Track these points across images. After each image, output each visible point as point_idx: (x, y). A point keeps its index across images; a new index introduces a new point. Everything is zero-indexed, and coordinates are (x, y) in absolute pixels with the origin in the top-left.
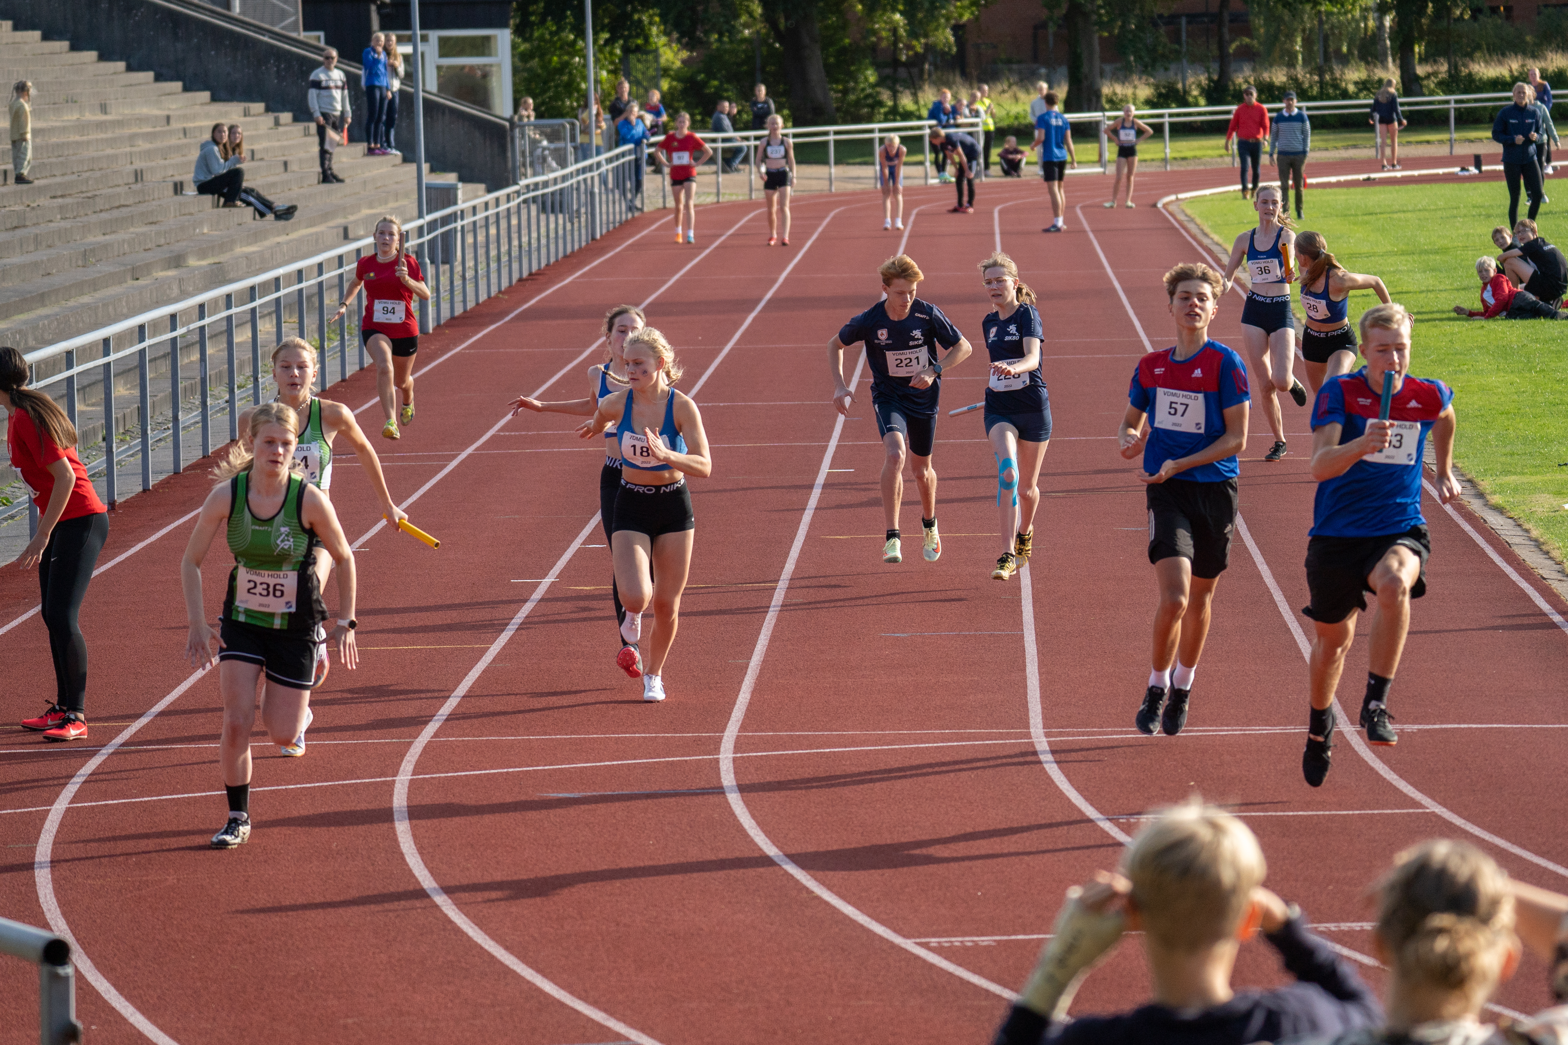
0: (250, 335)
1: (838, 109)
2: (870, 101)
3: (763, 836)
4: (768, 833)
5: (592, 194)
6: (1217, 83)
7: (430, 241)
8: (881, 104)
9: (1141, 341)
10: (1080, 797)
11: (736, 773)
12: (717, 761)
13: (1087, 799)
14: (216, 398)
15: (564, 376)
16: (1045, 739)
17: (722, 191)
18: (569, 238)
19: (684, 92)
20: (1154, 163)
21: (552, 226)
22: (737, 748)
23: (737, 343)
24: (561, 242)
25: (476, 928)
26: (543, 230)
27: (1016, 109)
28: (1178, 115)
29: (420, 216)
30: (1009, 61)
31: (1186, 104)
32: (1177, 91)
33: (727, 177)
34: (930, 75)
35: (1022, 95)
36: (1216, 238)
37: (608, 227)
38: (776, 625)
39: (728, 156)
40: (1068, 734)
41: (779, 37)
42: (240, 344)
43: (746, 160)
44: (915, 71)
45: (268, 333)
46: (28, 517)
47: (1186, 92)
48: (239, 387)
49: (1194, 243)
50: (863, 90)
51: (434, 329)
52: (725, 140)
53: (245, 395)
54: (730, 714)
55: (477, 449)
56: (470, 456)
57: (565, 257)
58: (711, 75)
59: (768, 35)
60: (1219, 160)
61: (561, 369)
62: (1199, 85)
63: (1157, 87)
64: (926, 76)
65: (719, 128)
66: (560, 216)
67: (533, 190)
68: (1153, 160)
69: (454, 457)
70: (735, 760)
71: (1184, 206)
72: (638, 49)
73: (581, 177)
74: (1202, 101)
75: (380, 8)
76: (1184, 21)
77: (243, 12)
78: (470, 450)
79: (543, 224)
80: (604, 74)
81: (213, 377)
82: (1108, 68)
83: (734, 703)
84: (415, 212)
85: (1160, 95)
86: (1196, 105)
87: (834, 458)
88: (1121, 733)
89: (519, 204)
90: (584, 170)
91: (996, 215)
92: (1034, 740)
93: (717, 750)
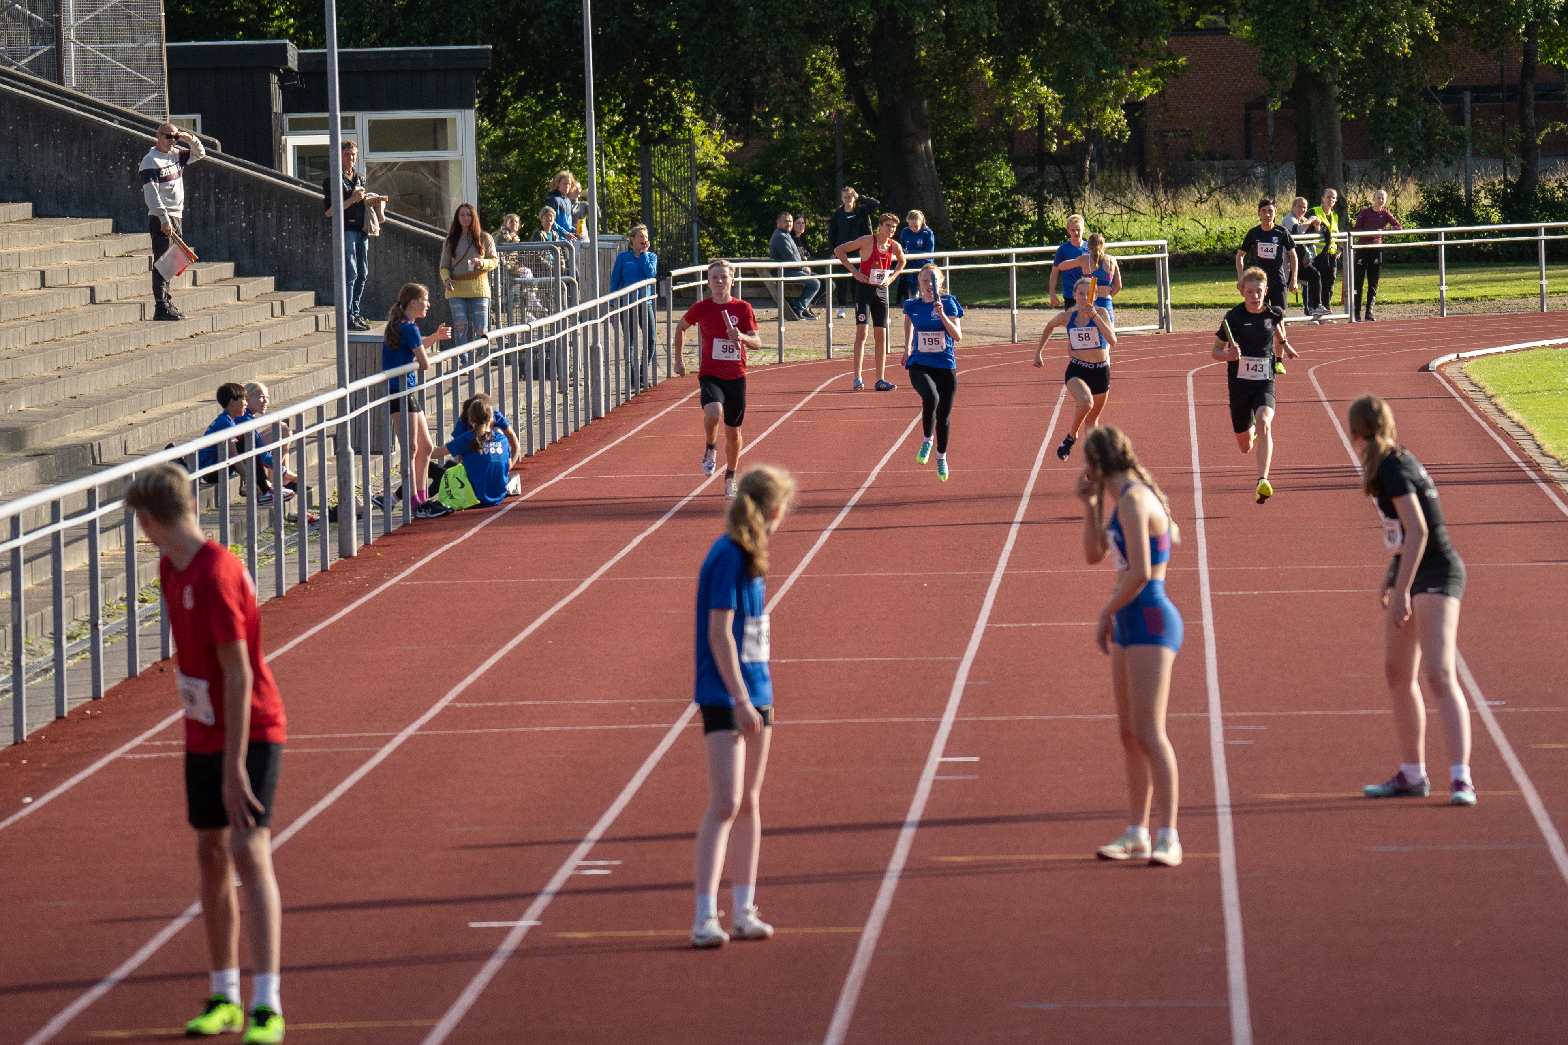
0: (86, 560)
1: (956, 227)
2: (1004, 214)
5: (595, 349)
6: (1516, 187)
7: (354, 421)
8: (1021, 218)
15: (550, 619)
17: (784, 346)
18: (559, 415)
19: (731, 200)
20: (1424, 306)
21: (535, 398)
24: (547, 420)
26: (523, 404)
27: (1218, 226)
28: (1460, 235)
29: (341, 384)
30: (1210, 156)
31: (1472, 220)
32: (1459, 199)
33: (793, 324)
34: (1092, 177)
35: (1229, 207)
36: (1517, 417)
37: (618, 400)
39: (796, 294)
41: (872, 120)
43: (820, 301)
44: (1071, 170)
45: (114, 558)
47: (1472, 201)
48: (69, 638)
49: (1484, 424)
50: (994, 197)
51: (360, 551)
52: (789, 271)
53: (78, 650)
55: (421, 728)
56: (411, 739)
58: (771, 177)
59: (854, 118)
60: (1521, 302)
61: (547, 608)
62: (1492, 192)
63: (1428, 195)
64: (1087, 178)
65: (782, 254)
66: (548, 384)
67: (507, 346)
68: (1422, 301)
69: (388, 740)
71: (1468, 367)
72: (664, 138)
73: (579, 327)
74: (1496, 216)
75: (282, 80)
76: (1468, 96)
77: (79, 86)
78: (411, 730)
79: (522, 395)
80: (611, 176)
82: (1355, 166)
84: (334, 380)
85: (1433, 206)
86: (1487, 221)
87: (949, 741)
89: (485, 367)
90: (583, 316)
91: (1190, 381)
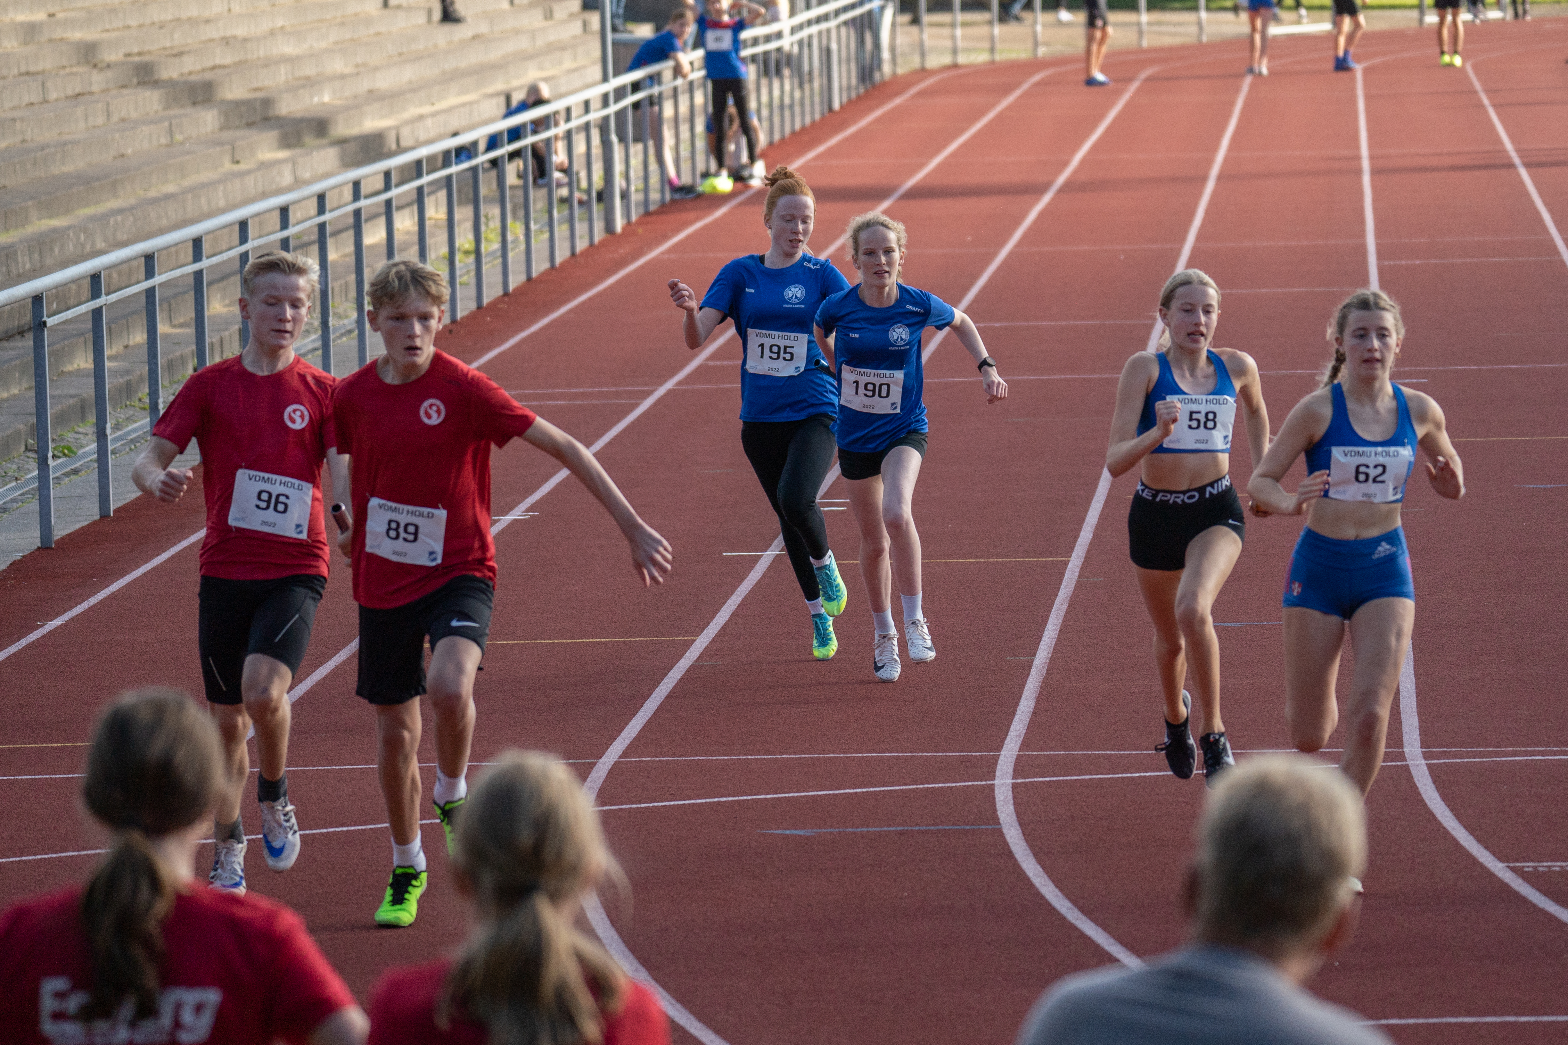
3: (1052, 887)
4: (1057, 883)
9: (1552, 240)
10: (1470, 838)
11: (1016, 804)
12: (992, 788)
13: (1480, 840)
14: (338, 316)
16: (1423, 762)
17: (997, 46)
22: (1018, 771)
23: (1019, 244)
25: (678, 1005)
29: (605, 79)
38: (1068, 612)
40: (1455, 756)
42: (372, 247)
46: (96, 472)
51: (624, 229)
54: (1009, 726)
55: (680, 383)
56: (670, 392)
57: (794, 133)
69: (649, 393)
70: (1014, 787)
78: (669, 385)
81: (336, 290)
83: (1014, 713)
84: (598, 75)
88: (1526, 753)
90: (819, 20)
92: (1409, 763)
93: (991, 775)
